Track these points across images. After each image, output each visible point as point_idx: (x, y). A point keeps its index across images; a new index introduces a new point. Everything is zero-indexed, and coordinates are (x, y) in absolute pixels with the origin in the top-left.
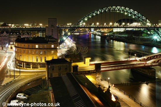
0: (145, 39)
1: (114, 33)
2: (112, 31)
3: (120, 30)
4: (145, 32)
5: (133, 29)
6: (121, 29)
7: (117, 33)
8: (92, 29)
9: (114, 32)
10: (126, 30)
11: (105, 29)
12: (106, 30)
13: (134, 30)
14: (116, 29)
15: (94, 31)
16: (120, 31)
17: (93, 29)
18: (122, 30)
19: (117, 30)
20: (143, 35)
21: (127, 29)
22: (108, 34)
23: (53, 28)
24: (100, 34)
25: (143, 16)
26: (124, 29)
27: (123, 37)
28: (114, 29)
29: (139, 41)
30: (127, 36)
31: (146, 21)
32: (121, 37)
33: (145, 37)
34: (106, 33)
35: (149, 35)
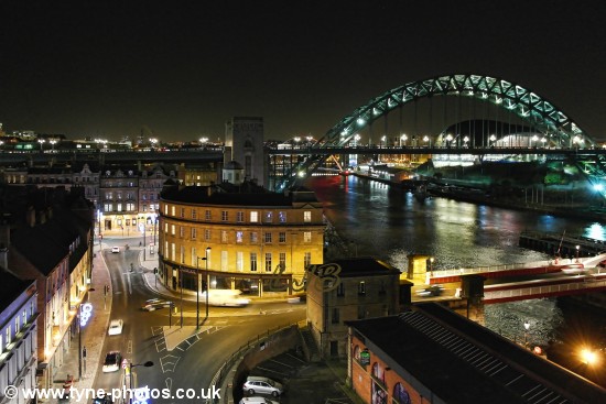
1: (439, 173)
2: (429, 163)
3: (460, 160)
4: (554, 167)
5: (505, 156)
6: (464, 157)
7: (449, 169)
8: (350, 156)
9: (438, 168)
10: (481, 160)
12: (399, 162)
13: (511, 160)
14: (445, 156)
15: (359, 163)
16: (460, 167)
17: (356, 156)
18: (467, 160)
19: (448, 160)
20: (547, 179)
21: (485, 158)
22: (417, 175)
23: (249, 154)
24: (388, 176)
25: (557, 109)
26: (476, 156)
27: (476, 186)
28: (437, 157)
29: (539, 201)
30: (487, 181)
31: (568, 129)
32: (468, 187)
33: (555, 187)
34: (409, 173)
35: (569, 178)
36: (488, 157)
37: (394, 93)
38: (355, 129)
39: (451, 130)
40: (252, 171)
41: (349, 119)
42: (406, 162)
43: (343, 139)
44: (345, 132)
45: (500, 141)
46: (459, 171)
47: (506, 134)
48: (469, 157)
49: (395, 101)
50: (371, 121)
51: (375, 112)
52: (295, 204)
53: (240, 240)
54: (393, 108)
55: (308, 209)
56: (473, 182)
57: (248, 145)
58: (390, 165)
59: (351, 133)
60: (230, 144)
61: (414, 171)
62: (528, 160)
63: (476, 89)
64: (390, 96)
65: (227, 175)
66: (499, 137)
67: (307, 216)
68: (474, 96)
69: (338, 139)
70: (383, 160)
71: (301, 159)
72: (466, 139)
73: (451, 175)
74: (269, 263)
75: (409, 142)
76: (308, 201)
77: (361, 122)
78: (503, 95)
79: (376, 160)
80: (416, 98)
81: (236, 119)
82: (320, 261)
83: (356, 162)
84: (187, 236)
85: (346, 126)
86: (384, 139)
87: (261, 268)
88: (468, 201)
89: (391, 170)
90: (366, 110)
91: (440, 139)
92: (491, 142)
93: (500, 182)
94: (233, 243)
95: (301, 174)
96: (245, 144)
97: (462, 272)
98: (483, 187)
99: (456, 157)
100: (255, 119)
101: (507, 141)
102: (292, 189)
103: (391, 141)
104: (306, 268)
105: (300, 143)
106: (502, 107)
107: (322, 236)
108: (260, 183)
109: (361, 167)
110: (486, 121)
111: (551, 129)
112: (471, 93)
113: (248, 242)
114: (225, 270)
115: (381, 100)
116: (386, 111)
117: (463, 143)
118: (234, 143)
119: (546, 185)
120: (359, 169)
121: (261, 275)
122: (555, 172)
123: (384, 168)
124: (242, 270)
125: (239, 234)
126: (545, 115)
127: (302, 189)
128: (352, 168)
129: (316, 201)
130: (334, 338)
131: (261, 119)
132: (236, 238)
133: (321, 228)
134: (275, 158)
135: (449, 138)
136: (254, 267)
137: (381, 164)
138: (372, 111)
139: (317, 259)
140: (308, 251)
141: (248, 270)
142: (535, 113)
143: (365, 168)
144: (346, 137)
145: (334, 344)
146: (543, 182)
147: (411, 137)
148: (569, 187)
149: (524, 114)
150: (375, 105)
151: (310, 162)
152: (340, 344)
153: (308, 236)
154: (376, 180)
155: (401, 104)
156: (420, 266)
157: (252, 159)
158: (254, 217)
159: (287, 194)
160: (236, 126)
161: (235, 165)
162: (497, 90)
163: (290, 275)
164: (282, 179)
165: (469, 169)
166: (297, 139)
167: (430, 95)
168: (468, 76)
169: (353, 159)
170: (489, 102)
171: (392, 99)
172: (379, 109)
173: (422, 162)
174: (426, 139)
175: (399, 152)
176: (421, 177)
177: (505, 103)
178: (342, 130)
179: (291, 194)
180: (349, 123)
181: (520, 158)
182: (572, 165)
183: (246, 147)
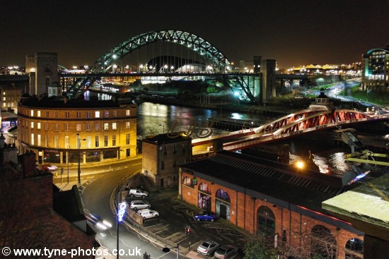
1: (146, 88)
3: (157, 79)
4: (210, 82)
6: (160, 78)
10: (170, 79)
13: (186, 79)
16: (158, 83)
18: (162, 80)
20: (208, 90)
21: (172, 79)
22: (132, 89)
23: (48, 77)
24: (114, 90)
26: (167, 77)
27: (170, 95)
28: (144, 78)
30: (176, 92)
31: (224, 62)
32: (166, 96)
33: (214, 94)
34: (128, 88)
35: (219, 89)
36: (174, 78)
48: (163, 78)
52: (121, 106)
55: (128, 109)
56: (167, 92)
57: (47, 70)
62: (194, 79)
68: (177, 43)
73: (153, 89)
74: (106, 143)
76: (128, 104)
81: (39, 53)
82: (135, 138)
84: (51, 129)
87: (102, 145)
94: (85, 131)
99: (155, 78)
100: (52, 54)
107: (136, 124)
118: (38, 70)
119: (207, 93)
120: (92, 87)
121: (102, 149)
122: (212, 86)
124: (90, 147)
130: (162, 177)
131: (56, 54)
136: (97, 145)
140: (128, 133)
141: (94, 147)
142: (207, 53)
145: (162, 180)
146: (206, 91)
149: (202, 54)
152: (165, 180)
153: (128, 124)
157: (50, 81)
159: (114, 100)
160: (39, 58)
161: (57, 84)
163: (119, 148)
176: (135, 90)
177: (192, 47)
179: (117, 100)
181: (190, 78)
182: (219, 82)
183: (46, 72)
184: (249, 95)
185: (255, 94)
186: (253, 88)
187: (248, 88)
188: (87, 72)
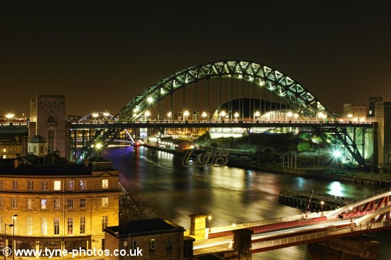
0: (305, 158)
1: (215, 143)
2: (207, 135)
3: (231, 132)
4: (304, 137)
5: (267, 129)
6: (235, 129)
7: (223, 140)
8: (141, 129)
9: (214, 140)
10: (248, 132)
11: (182, 131)
12: (183, 134)
13: (272, 132)
14: (220, 129)
15: (149, 135)
16: (232, 138)
17: (146, 129)
18: (237, 133)
19: (222, 132)
20: (300, 147)
22: (197, 145)
23: (52, 128)
24: (173, 146)
25: (307, 90)
26: (245, 129)
27: (244, 154)
28: (213, 129)
29: (294, 166)
30: (253, 150)
31: (315, 107)
32: (239, 155)
33: (306, 153)
34: (190, 143)
35: (316, 146)
36: (253, 130)
37: (178, 75)
38: (145, 107)
39: (225, 107)
40: (55, 144)
41: (140, 98)
42: (188, 134)
43: (134, 115)
44: (137, 109)
45: (264, 116)
46: (231, 142)
47: (268, 110)
49: (179, 82)
50: (160, 99)
51: (163, 92)
52: (94, 173)
53: (44, 207)
54: (178, 89)
55: (105, 178)
56: (242, 150)
57: (51, 120)
58: (175, 137)
59: (143, 110)
60: (34, 119)
61: (195, 142)
62: (285, 132)
63: (244, 73)
64: (175, 78)
65: (33, 148)
66: (262, 113)
67: (105, 183)
68: (243, 80)
69: (131, 116)
70: (168, 133)
71: (98, 133)
72: (237, 115)
73: (225, 145)
74: (70, 227)
75: (190, 118)
76: (106, 170)
77: (150, 100)
78: (265, 79)
79: (162, 132)
80: (196, 80)
81: (40, 96)
82: (116, 223)
83: (146, 134)
85: (137, 103)
86: (169, 114)
87: (64, 232)
88: (239, 167)
89: (175, 141)
90: (155, 89)
91: (216, 114)
92: (256, 117)
93: (263, 151)
94: (37, 209)
95: (99, 146)
96: (48, 119)
97: (235, 227)
98: (250, 155)
99: (228, 129)
100: (59, 97)
101: (269, 116)
102: (92, 160)
103: (175, 116)
104: (104, 230)
105: (97, 119)
106: (265, 88)
107: (117, 201)
108: (62, 155)
109: (151, 139)
110: (252, 100)
111: (302, 107)
112: (240, 77)
113: (51, 208)
114: (30, 234)
115: (167, 81)
116: (172, 91)
117: (234, 117)
118: (38, 119)
119: (298, 152)
120: (148, 141)
121: (63, 238)
122: (305, 142)
123: (169, 139)
124: (46, 234)
125: (43, 202)
126: (297, 95)
127: (101, 159)
128: (142, 140)
129: (112, 170)
131: (64, 97)
132: (41, 206)
133: (117, 194)
134: (75, 132)
135: (223, 113)
136: (57, 231)
137: (167, 136)
138: (160, 91)
139: (114, 222)
140: (105, 215)
141: (52, 234)
142: (290, 93)
143: (153, 140)
144: (138, 113)
146: (296, 150)
147: (193, 112)
148: (316, 154)
149: (282, 95)
150: (162, 86)
151: (106, 135)
153: (105, 201)
154: (162, 150)
155: (184, 85)
156: (200, 224)
157: (55, 134)
158: (57, 185)
159: (87, 164)
160: (40, 103)
161: (40, 139)
162: (261, 74)
163: (90, 236)
164: (81, 150)
165: (239, 139)
166: (95, 115)
167: (208, 77)
168: (238, 62)
169: (143, 132)
170: (254, 84)
171: (177, 80)
172: (166, 89)
173: (201, 133)
174: (204, 115)
175: (182, 126)
176: (201, 147)
177: (267, 85)
178: (134, 107)
179: (90, 164)
180: (140, 101)
181: (278, 131)
182: (317, 136)
183: (49, 121)
184: (357, 156)
185: (367, 155)
186: (363, 145)
187: (354, 146)
188: (106, 122)
